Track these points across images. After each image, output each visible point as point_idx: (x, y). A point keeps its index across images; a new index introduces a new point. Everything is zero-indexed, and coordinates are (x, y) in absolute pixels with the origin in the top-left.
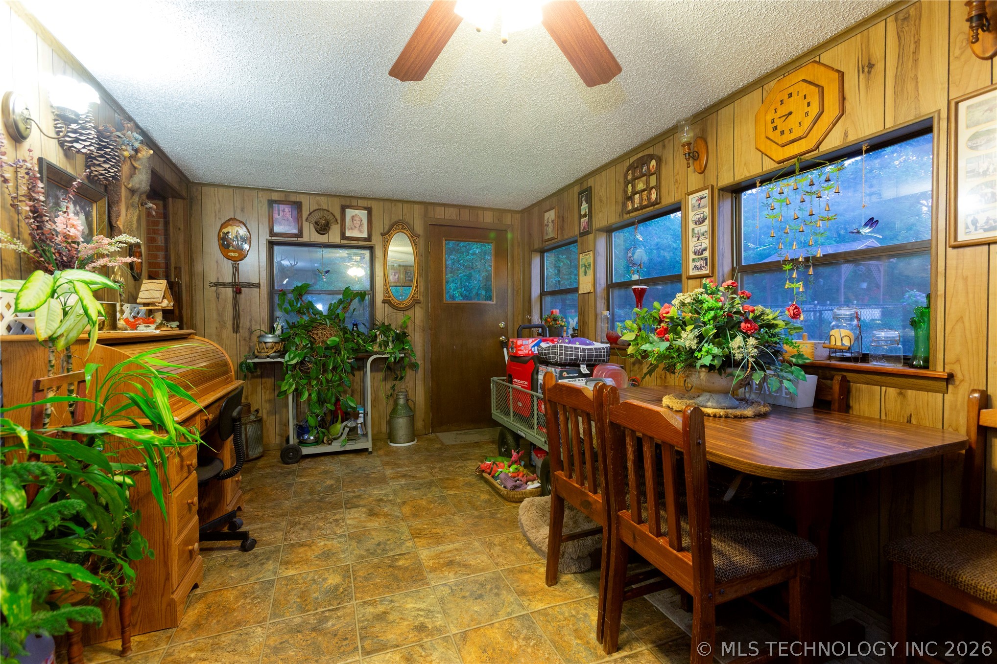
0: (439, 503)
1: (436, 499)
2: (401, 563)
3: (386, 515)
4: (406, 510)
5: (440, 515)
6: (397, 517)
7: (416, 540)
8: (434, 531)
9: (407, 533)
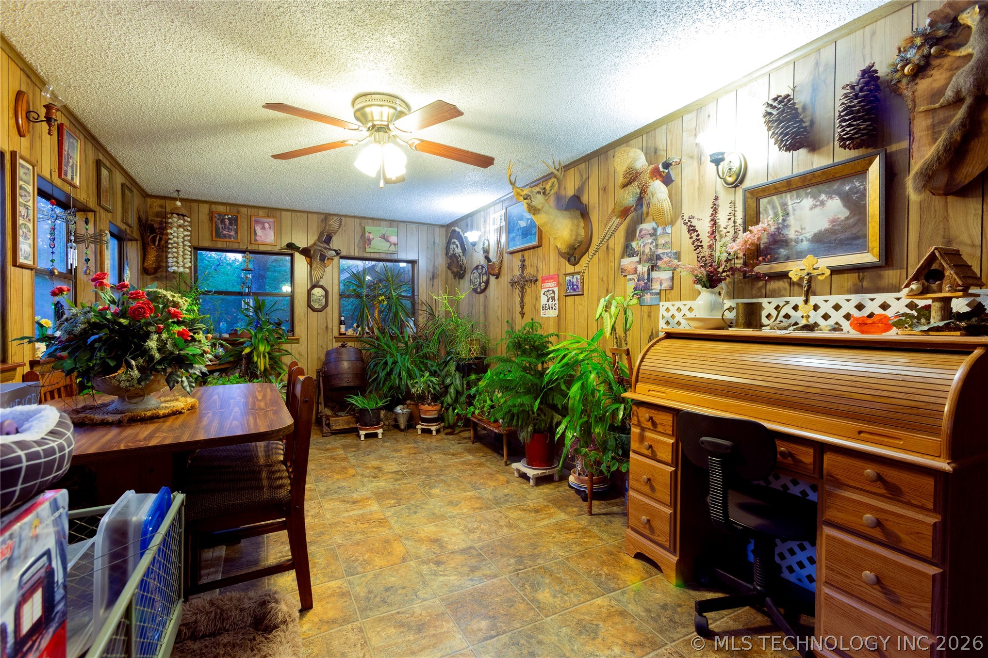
0: (357, 560)
1: (360, 569)
2: (393, 501)
3: (420, 540)
4: (399, 549)
5: (357, 544)
6: (407, 539)
7: (383, 517)
8: (366, 526)
9: (392, 522)
